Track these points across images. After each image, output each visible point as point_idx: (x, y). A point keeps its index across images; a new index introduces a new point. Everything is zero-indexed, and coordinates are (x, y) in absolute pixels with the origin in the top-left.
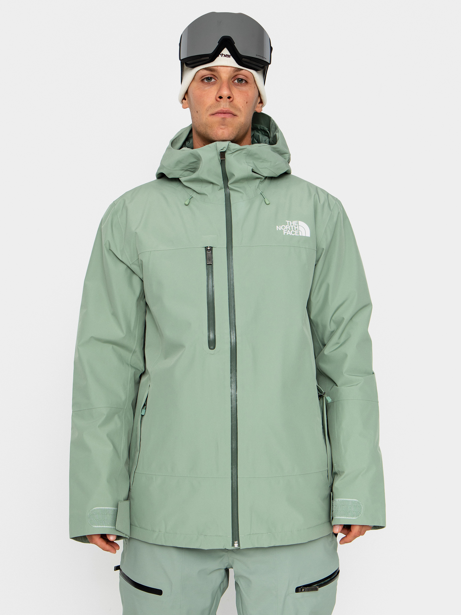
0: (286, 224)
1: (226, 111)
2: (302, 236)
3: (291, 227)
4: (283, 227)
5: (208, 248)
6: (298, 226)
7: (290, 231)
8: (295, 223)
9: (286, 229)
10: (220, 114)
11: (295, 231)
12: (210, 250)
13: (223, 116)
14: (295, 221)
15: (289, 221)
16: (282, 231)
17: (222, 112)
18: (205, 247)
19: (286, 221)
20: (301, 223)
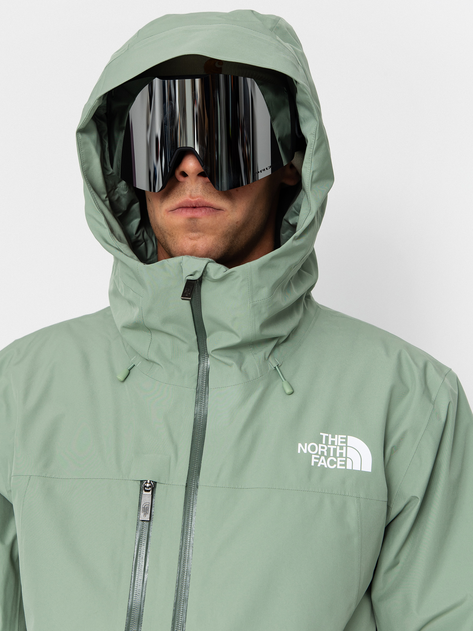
0: (319, 441)
1: (196, 202)
2: (352, 471)
3: (329, 450)
4: (313, 448)
5: (147, 483)
6: (347, 446)
7: (326, 458)
8: (340, 440)
9: (317, 454)
10: (184, 211)
11: (336, 458)
12: (150, 489)
13: (189, 213)
14: (340, 436)
15: (327, 435)
16: (309, 456)
17: (189, 206)
18: (141, 481)
19: (321, 434)
20: (353, 441)
